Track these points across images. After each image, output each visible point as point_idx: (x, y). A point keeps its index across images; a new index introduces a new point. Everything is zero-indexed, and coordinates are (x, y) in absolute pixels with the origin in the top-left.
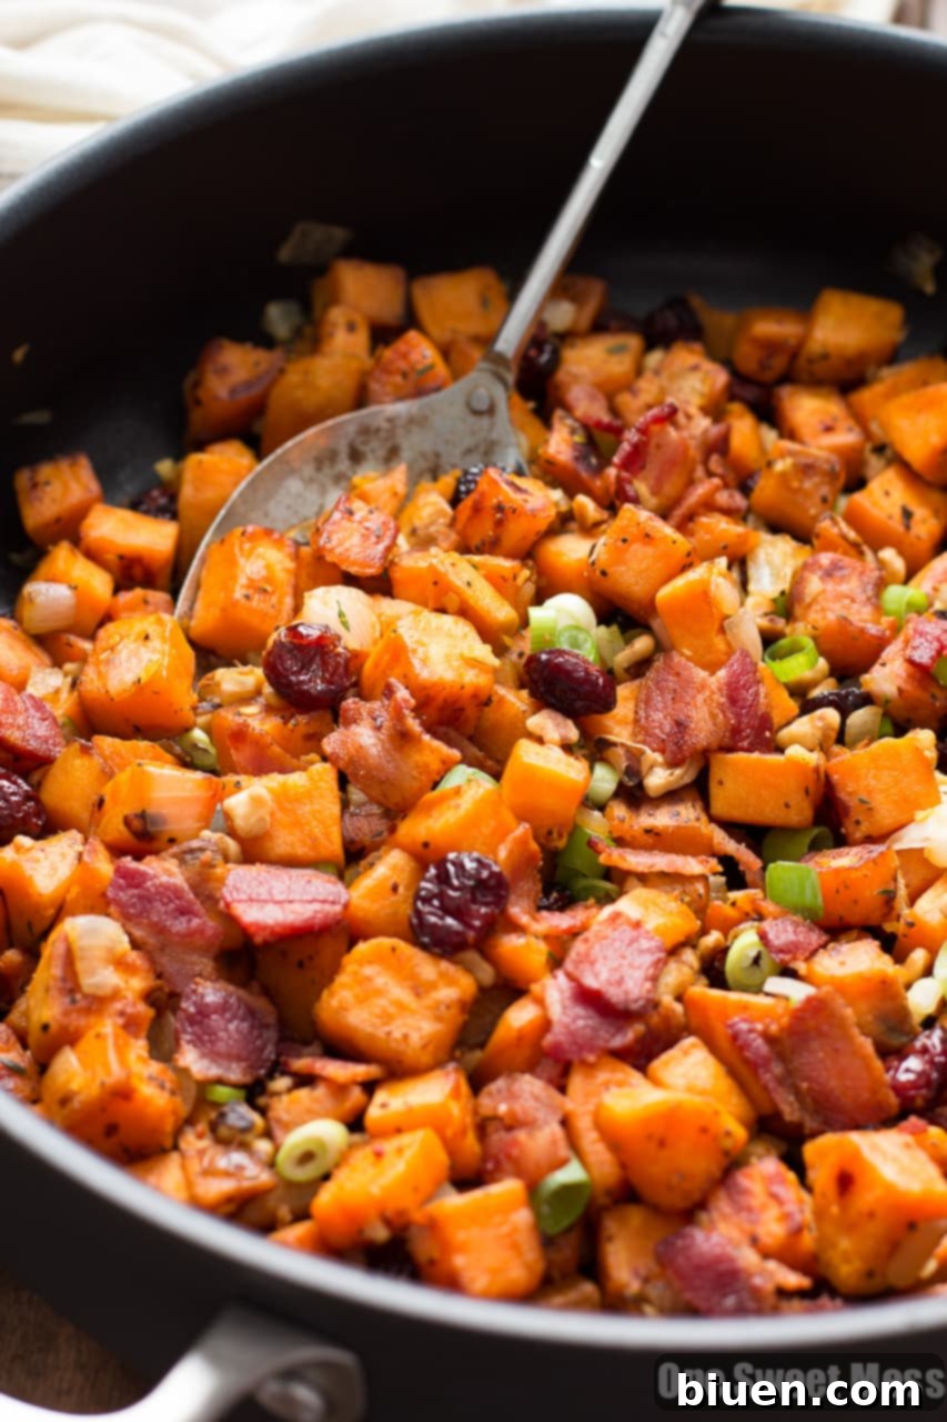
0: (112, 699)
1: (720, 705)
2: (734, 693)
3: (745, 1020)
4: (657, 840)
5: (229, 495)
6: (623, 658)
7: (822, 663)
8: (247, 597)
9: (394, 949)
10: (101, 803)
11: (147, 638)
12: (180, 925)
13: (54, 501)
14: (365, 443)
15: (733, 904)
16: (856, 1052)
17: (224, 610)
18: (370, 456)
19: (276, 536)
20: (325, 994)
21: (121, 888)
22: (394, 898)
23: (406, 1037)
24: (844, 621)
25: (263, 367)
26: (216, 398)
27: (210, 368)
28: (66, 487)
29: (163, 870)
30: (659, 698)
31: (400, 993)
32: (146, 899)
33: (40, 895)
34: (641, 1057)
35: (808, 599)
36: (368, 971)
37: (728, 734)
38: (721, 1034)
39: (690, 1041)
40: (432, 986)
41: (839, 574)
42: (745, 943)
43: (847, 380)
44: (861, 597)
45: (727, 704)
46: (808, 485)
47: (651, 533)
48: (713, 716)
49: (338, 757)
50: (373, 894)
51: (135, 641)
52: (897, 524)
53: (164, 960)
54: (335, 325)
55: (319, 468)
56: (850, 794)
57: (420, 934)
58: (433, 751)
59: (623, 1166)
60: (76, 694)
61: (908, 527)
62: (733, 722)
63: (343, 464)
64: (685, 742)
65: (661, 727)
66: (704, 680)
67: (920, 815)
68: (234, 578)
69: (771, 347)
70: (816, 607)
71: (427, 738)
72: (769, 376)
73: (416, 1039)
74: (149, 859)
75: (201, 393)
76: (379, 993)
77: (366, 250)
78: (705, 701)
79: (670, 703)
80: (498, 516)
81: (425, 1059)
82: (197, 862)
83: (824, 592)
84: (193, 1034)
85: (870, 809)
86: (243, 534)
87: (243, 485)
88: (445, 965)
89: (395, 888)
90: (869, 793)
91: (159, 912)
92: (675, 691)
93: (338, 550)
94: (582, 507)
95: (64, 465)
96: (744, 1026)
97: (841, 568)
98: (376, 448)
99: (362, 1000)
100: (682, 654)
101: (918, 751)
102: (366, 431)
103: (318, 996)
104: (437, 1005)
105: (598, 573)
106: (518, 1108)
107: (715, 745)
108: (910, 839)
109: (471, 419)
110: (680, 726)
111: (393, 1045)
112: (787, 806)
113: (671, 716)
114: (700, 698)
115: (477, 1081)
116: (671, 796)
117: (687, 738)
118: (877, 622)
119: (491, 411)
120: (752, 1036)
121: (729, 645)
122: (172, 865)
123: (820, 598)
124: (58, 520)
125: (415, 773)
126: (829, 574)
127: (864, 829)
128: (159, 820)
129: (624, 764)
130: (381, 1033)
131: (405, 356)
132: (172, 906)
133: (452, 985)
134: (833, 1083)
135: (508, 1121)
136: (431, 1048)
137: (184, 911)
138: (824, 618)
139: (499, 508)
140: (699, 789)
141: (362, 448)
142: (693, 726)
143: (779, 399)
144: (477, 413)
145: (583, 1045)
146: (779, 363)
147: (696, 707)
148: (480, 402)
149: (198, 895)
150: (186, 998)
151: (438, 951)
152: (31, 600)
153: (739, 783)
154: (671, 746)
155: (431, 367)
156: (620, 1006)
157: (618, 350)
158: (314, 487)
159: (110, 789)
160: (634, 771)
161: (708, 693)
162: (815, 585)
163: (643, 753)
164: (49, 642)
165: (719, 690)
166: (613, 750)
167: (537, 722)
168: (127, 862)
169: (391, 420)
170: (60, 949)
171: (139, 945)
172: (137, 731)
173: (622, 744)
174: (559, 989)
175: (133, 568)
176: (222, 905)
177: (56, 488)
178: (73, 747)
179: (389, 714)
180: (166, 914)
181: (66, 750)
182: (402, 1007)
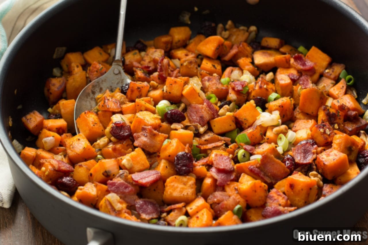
0: (79, 154)
1: (208, 110)
2: (209, 106)
3: (252, 166)
4: (208, 142)
6: (180, 110)
7: (217, 99)
8: (94, 125)
9: (176, 178)
10: (91, 175)
11: (79, 139)
12: (127, 190)
13: (34, 121)
14: (94, 89)
15: (231, 148)
16: (277, 163)
17: (90, 130)
18: (96, 92)
19: (91, 111)
20: (165, 193)
21: (111, 187)
22: (167, 169)
23: (187, 194)
24: (217, 88)
25: (62, 81)
26: (55, 91)
27: (51, 85)
28: (35, 118)
29: (118, 180)
30: (193, 114)
31: (181, 186)
32: (118, 187)
33: (94, 195)
34: (237, 179)
35: (207, 87)
36: (172, 184)
37: (212, 115)
38: (247, 170)
39: (243, 174)
40: (187, 182)
41: (211, 80)
42: (241, 153)
43: (184, 45)
44: (218, 83)
45: (210, 109)
46: (192, 66)
47: (176, 81)
48: (208, 113)
49: (141, 145)
50: (163, 169)
51: (77, 141)
52: (213, 68)
53: (126, 199)
54: (74, 67)
55: (87, 98)
56: (242, 119)
57: (179, 173)
58: (162, 136)
59: (247, 201)
60: (67, 158)
61: (216, 68)
62: (212, 112)
63: (92, 95)
64: (205, 120)
65: (197, 119)
66: (202, 106)
67: (258, 118)
68: (88, 122)
69: (166, 43)
70: (209, 88)
71: (160, 133)
72: (168, 49)
73: (189, 193)
74: (113, 179)
75: (51, 91)
76: (177, 187)
77: (72, 50)
78: (204, 110)
79: (196, 114)
80: (139, 90)
81: (193, 197)
82: (124, 176)
83: (210, 84)
84: (142, 211)
85: (247, 120)
86: (85, 113)
87: (75, 105)
88: (188, 177)
89: (167, 167)
90: (245, 117)
91: (122, 189)
92: (196, 111)
93: (112, 107)
94: (153, 84)
95: (32, 114)
96: (252, 167)
97: (210, 79)
98: (97, 89)
99: (174, 190)
100: (193, 104)
101: (251, 105)
102: (94, 87)
103: (163, 193)
104: (190, 186)
105: (169, 93)
106: (219, 198)
107: (210, 119)
108: (258, 123)
109: (116, 76)
110: (202, 117)
111: (186, 197)
112: (230, 125)
113: (198, 116)
114: (203, 110)
115: (206, 198)
116: (205, 132)
117: (204, 119)
118: (224, 86)
119: (120, 73)
120: (255, 168)
121: (202, 98)
122: (119, 179)
123: (210, 86)
124: (37, 126)
125: (159, 143)
126: (209, 80)
127: (247, 125)
128: (109, 172)
129: (194, 129)
130: (182, 195)
131: (95, 67)
132: (123, 187)
133: (191, 181)
134: (275, 171)
135: (217, 202)
136: (193, 194)
137: (126, 187)
138: (213, 89)
139: (138, 88)
140: (210, 129)
141: (94, 91)
142: (204, 116)
143: (173, 53)
144: (116, 74)
145: (226, 181)
146: (169, 46)
147: (203, 112)
148: (116, 72)
149: (128, 183)
150: (136, 204)
151: (185, 175)
152: (46, 142)
153: (218, 124)
154: (201, 122)
155: (102, 68)
156: (230, 170)
157: (135, 54)
158: (88, 102)
159: (92, 171)
160: (197, 129)
161: (204, 109)
162: (207, 84)
163: (197, 125)
164: (52, 150)
165: (206, 107)
166: (190, 127)
167: (173, 126)
168: (110, 182)
169: (98, 82)
170: (107, 203)
171: (121, 198)
172: (86, 160)
173: (192, 125)
174: (214, 172)
175: (60, 131)
176: (134, 183)
177: (33, 119)
178: (77, 166)
179: (147, 133)
180: (123, 189)
181: (75, 168)
182: (183, 188)
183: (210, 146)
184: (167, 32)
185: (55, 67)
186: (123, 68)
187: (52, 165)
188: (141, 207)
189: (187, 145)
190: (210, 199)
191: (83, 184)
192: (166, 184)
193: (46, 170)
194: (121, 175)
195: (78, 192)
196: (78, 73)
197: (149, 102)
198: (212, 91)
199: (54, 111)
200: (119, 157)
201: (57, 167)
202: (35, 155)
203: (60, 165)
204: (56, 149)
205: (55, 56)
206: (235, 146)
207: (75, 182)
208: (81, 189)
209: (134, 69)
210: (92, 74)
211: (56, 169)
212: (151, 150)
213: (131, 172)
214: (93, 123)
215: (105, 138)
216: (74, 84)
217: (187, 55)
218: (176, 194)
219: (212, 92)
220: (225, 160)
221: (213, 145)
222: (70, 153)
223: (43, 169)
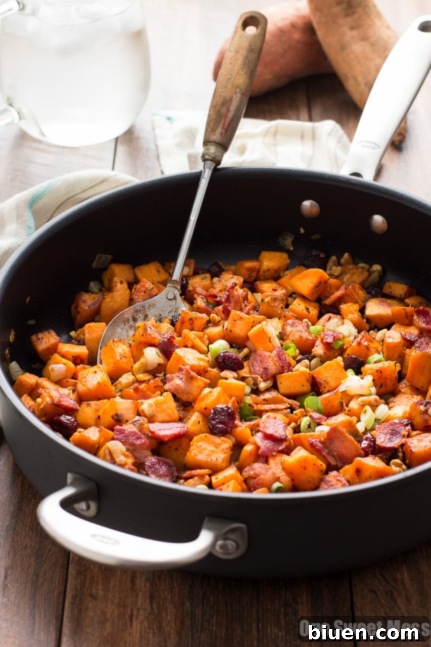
0: (91, 391)
1: (276, 361)
2: (279, 356)
3: (314, 439)
4: (266, 401)
5: (102, 334)
6: (241, 355)
7: (298, 351)
8: (121, 358)
9: (206, 436)
10: (99, 417)
11: (96, 372)
12: (138, 442)
13: (46, 343)
14: (137, 315)
15: (296, 414)
17: (114, 364)
18: (139, 319)
19: (123, 341)
20: (188, 454)
21: (118, 435)
22: (199, 425)
23: (217, 459)
24: (301, 337)
25: (96, 299)
26: (84, 310)
27: (80, 301)
28: (49, 338)
29: (129, 428)
30: (256, 363)
31: (211, 448)
32: (127, 436)
33: (94, 441)
34: (288, 451)
35: (288, 334)
36: (200, 444)
37: (281, 368)
38: (306, 444)
39: (299, 448)
40: (220, 444)
41: (295, 325)
42: (305, 421)
43: (275, 277)
44: (304, 330)
45: (278, 360)
46: (276, 304)
47: (242, 317)
48: (275, 364)
49: (171, 389)
50: (193, 424)
51: (93, 374)
52: (305, 312)
53: (136, 454)
54: (116, 282)
55: (125, 325)
56: (321, 379)
57: (213, 431)
58: (202, 381)
60: (75, 393)
61: (309, 312)
62: (281, 364)
63: (132, 323)
64: (269, 373)
65: (259, 371)
66: (269, 355)
67: (343, 381)
68: (115, 354)
69: (251, 270)
70: (291, 335)
71: (199, 377)
72: (252, 279)
73: (220, 460)
74: (124, 425)
75: (79, 309)
76: (205, 449)
77: (120, 259)
78: (272, 360)
79: (260, 364)
80: (191, 321)
81: (224, 465)
82: (138, 424)
83: (292, 331)
84: (152, 471)
85: (328, 383)
86: (114, 341)
87: (105, 330)
88: (222, 438)
89: (199, 422)
90: (326, 377)
91: (131, 439)
92: (260, 360)
94: (213, 317)
95: (46, 333)
96: (314, 440)
97: (295, 323)
98: (141, 316)
99: (201, 452)
100: (260, 350)
101: (338, 363)
102: (136, 311)
103: (186, 454)
104: (223, 450)
105: (229, 331)
106: (257, 471)
107: (278, 372)
108: (342, 388)
109: (169, 302)
110: (266, 369)
111: (214, 462)
112: (303, 386)
113: (262, 367)
114: (270, 360)
115: (240, 469)
116: (267, 390)
117: (269, 371)
118: (311, 336)
119: (175, 298)
120: (317, 442)
121: (273, 345)
122: (132, 426)
123: (292, 333)
124: (48, 349)
126: (292, 325)
127: (327, 389)
128: (121, 415)
129: (252, 382)
130: (209, 460)
131: (144, 286)
132: (134, 437)
133: (226, 443)
134: (344, 451)
135: (254, 476)
136: (225, 461)
137: (139, 438)
138: (295, 337)
139: (191, 319)
140: (275, 387)
141: (136, 317)
142: (270, 368)
143: (257, 285)
144: (170, 300)
145: (271, 451)
146: (254, 275)
147: (269, 362)
148: (171, 296)
149: (142, 433)
150: (146, 462)
151: (220, 435)
152: (53, 370)
153: (287, 382)
154: (264, 375)
155: (153, 288)
156: (279, 438)
157: (205, 278)
158: (124, 330)
159: (100, 413)
160: (256, 384)
161: (272, 358)
162: (289, 329)
163: (257, 378)
164: (59, 383)
165: (275, 356)
166: (248, 379)
167: (224, 374)
168: (118, 427)
169: (143, 307)
170: (107, 452)
171: (128, 450)
172: (99, 399)
173: (251, 377)
174: (259, 438)
175: (77, 360)
176: (150, 434)
177: (45, 340)
178: (84, 404)
179: (183, 374)
180: (134, 439)
181: (82, 406)
182: (213, 452)
183: (266, 407)
184: (256, 257)
185: (94, 280)
186: (180, 292)
187: (51, 397)
188: (152, 466)
189: (233, 399)
190: (246, 472)
191: (85, 427)
192: (191, 443)
193: (42, 403)
194: (136, 421)
195: (76, 435)
196: (121, 290)
197: (201, 338)
198: (294, 339)
199: (78, 335)
200: (140, 399)
201: (56, 400)
202: (34, 385)
203: (62, 399)
204: (65, 381)
205: (94, 265)
206: (302, 412)
207: (76, 423)
208: (80, 432)
209: (196, 296)
210: (138, 294)
211: (55, 402)
212: (185, 398)
213: (151, 420)
214: (121, 355)
215: (129, 375)
216: (111, 304)
217: (275, 290)
218: (201, 457)
219: (293, 341)
220: (279, 424)
221: (273, 406)
222: (80, 387)
223: (39, 400)
